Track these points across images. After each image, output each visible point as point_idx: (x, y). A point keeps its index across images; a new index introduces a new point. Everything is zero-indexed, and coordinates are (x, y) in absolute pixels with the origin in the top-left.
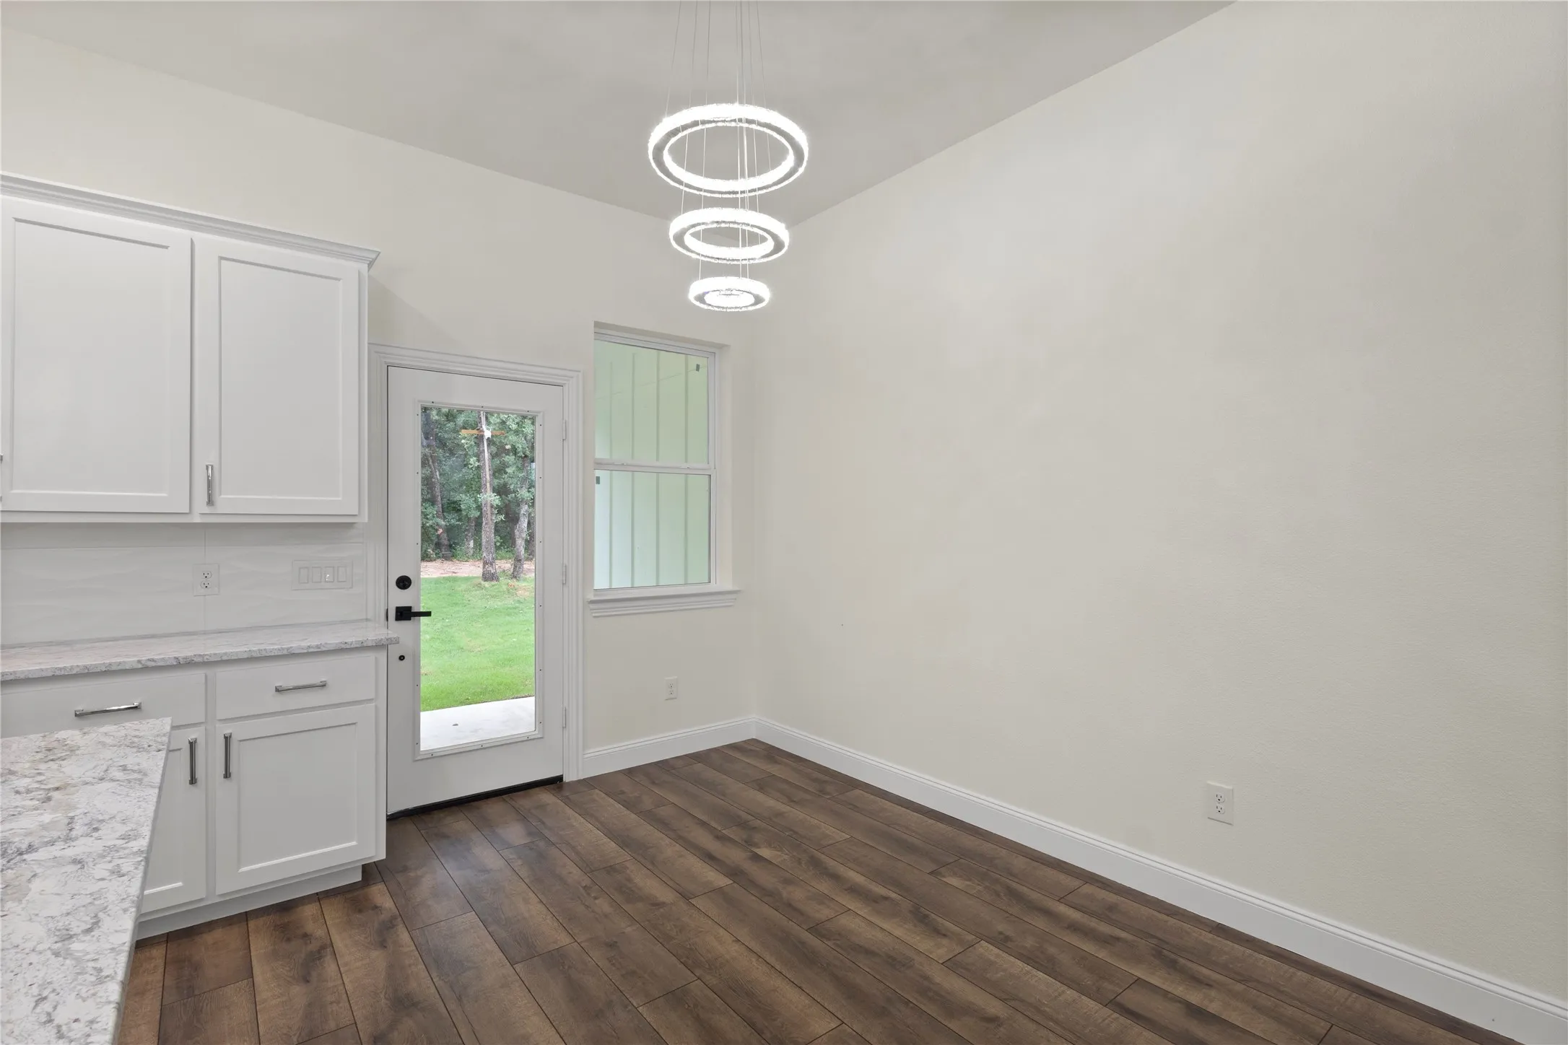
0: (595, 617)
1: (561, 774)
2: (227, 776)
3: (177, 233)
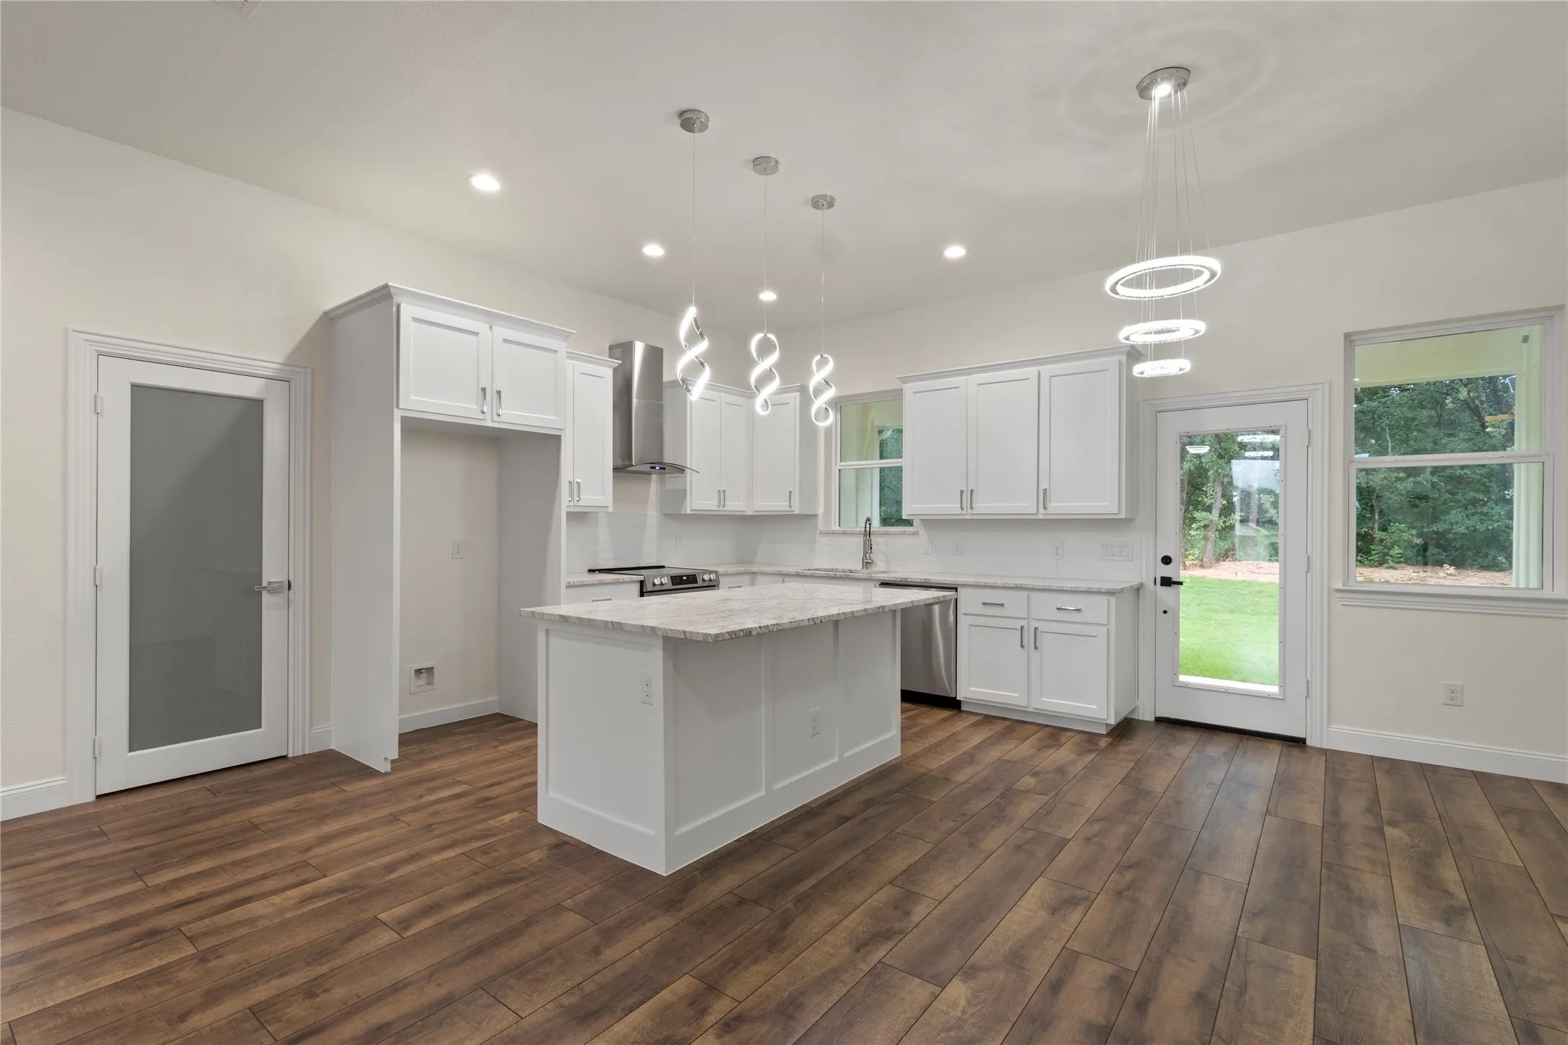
0: (1343, 605)
1: (1303, 736)
2: (1036, 648)
3: (1033, 370)
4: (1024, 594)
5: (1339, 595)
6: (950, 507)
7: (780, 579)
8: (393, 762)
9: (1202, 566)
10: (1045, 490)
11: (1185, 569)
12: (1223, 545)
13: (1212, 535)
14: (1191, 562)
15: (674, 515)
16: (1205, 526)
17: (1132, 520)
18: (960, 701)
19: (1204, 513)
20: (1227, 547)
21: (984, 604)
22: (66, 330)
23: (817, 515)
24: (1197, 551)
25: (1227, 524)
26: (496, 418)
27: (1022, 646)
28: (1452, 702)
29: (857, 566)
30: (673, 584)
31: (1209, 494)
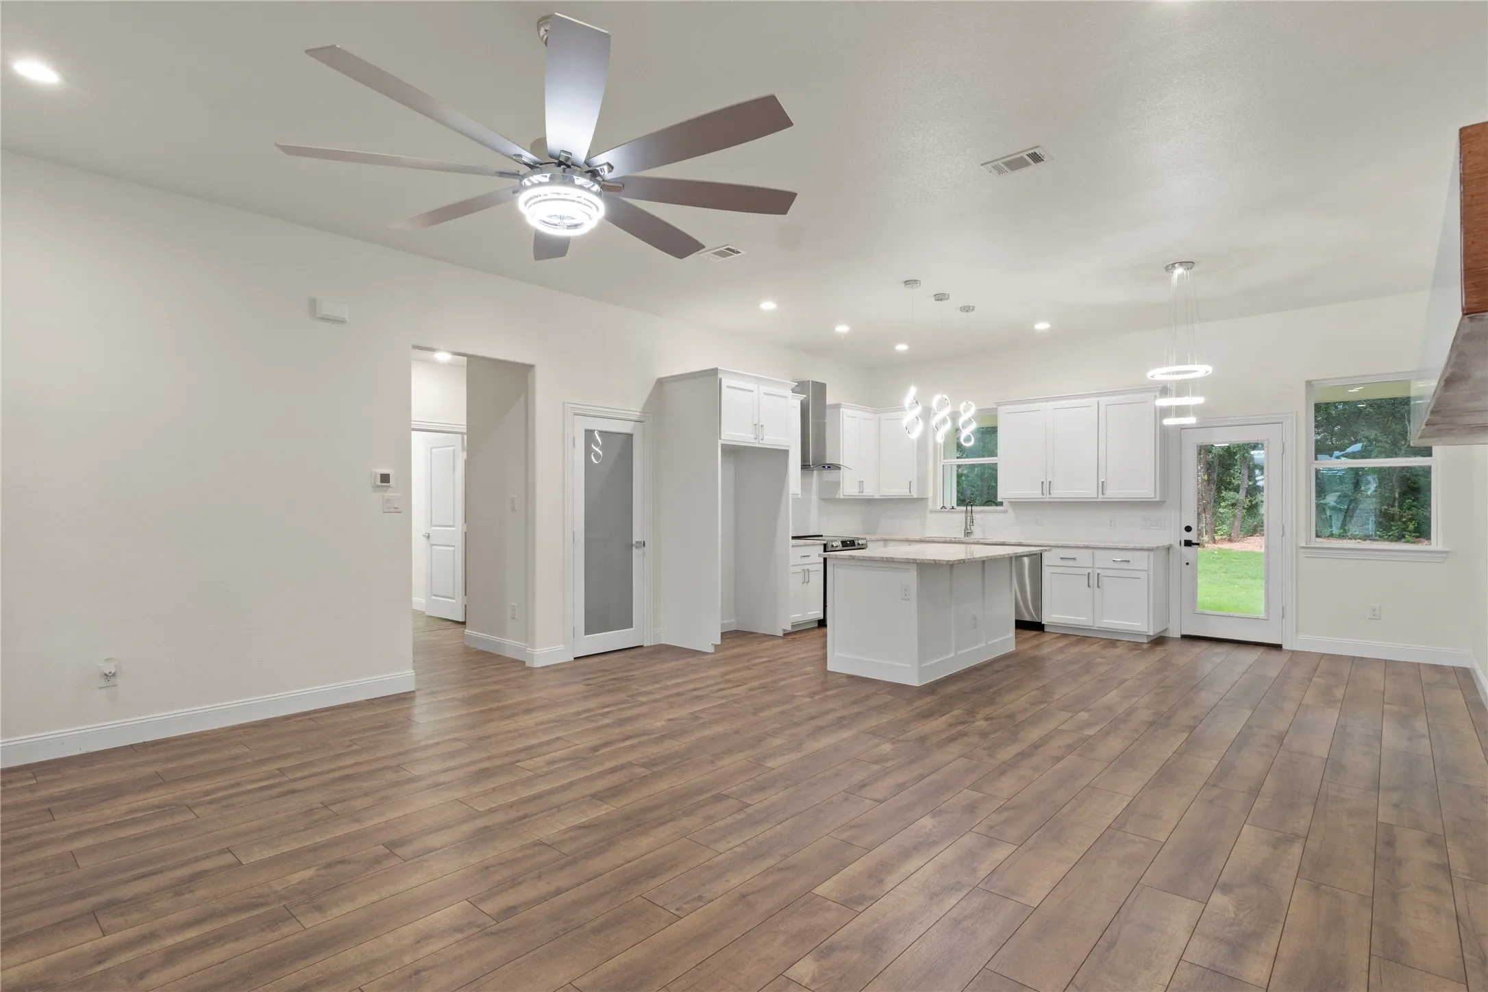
0: (1306, 557)
1: (1280, 643)
2: (1098, 587)
3: (1094, 400)
4: (1090, 551)
5: (1303, 550)
6: (1034, 493)
7: (907, 543)
8: (716, 646)
9: (1230, 541)
10: (1103, 482)
11: (1214, 543)
12: (1251, 522)
13: (1239, 512)
14: (1220, 537)
15: (830, 499)
16: (1233, 505)
17: (1164, 502)
18: (1044, 625)
19: (1232, 493)
20: (1256, 523)
21: (1061, 558)
22: (564, 403)
23: (927, 498)
24: (1225, 527)
25: (1253, 503)
26: (761, 441)
27: (1089, 586)
28: (1374, 617)
29: (961, 535)
30: (843, 547)
31: (1236, 476)
